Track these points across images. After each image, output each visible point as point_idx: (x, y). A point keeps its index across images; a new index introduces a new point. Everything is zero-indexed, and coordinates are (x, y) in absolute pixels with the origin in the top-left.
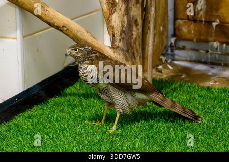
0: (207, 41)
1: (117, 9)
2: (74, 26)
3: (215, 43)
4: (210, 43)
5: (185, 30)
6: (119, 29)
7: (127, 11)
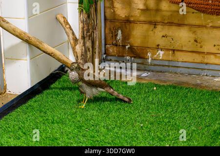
0: (123, 56)
1: (79, 43)
2: (57, 53)
3: (128, 57)
4: (125, 57)
5: (111, 50)
6: (80, 54)
7: (84, 44)
